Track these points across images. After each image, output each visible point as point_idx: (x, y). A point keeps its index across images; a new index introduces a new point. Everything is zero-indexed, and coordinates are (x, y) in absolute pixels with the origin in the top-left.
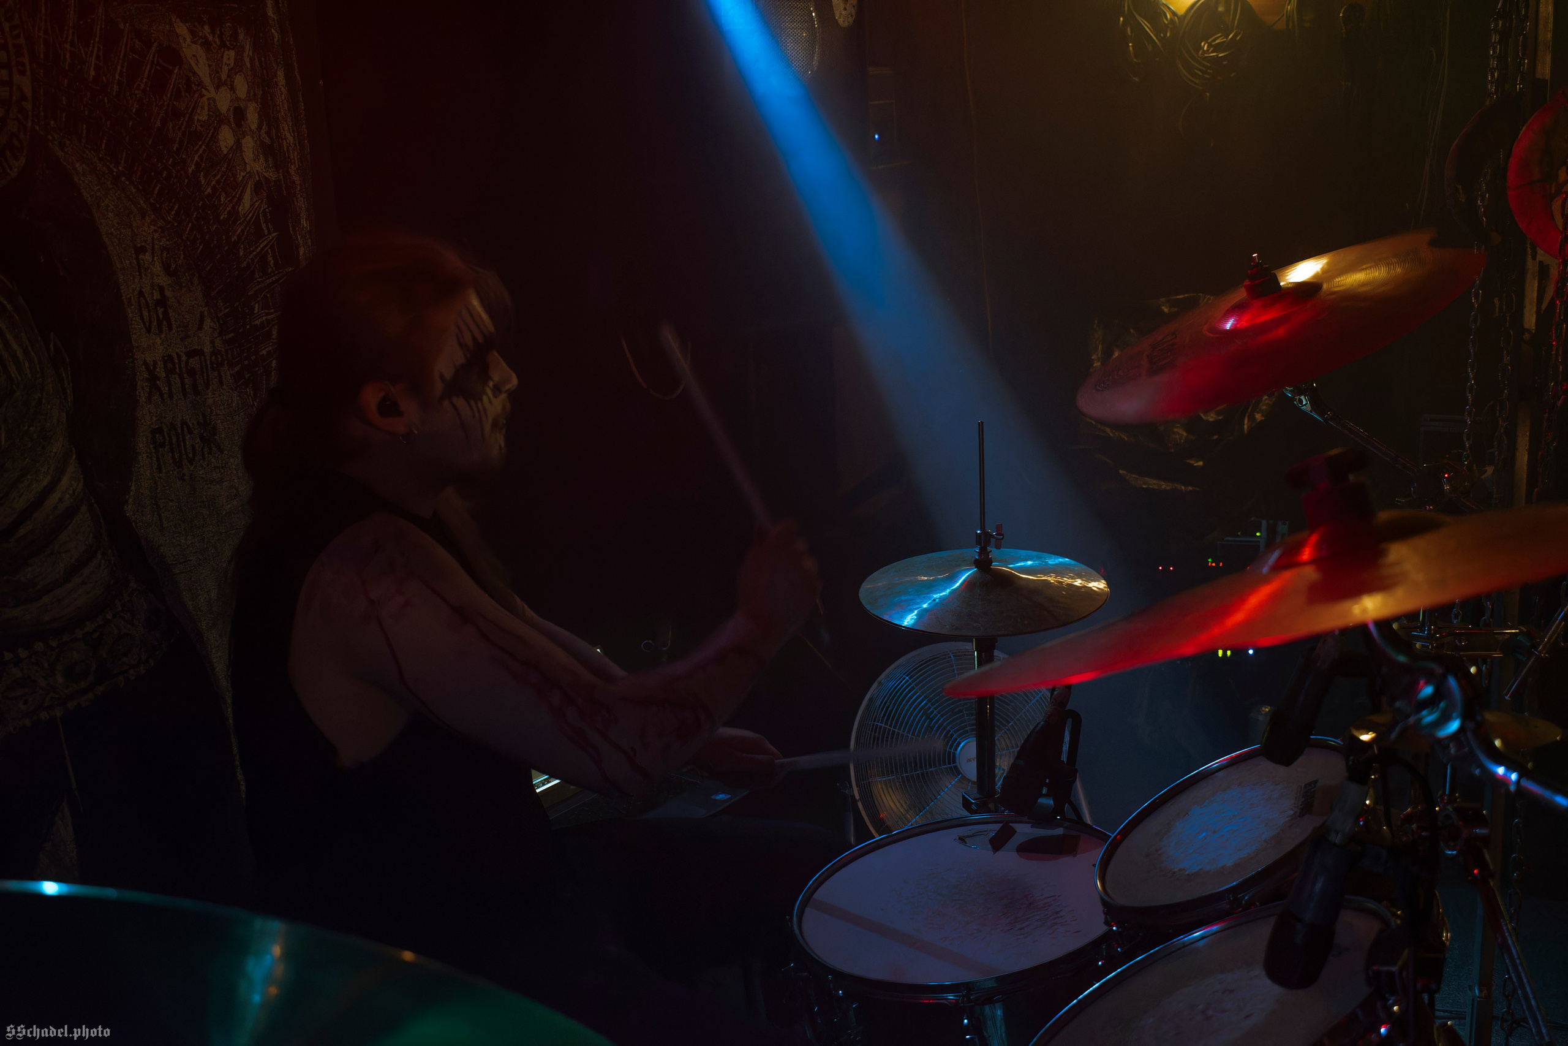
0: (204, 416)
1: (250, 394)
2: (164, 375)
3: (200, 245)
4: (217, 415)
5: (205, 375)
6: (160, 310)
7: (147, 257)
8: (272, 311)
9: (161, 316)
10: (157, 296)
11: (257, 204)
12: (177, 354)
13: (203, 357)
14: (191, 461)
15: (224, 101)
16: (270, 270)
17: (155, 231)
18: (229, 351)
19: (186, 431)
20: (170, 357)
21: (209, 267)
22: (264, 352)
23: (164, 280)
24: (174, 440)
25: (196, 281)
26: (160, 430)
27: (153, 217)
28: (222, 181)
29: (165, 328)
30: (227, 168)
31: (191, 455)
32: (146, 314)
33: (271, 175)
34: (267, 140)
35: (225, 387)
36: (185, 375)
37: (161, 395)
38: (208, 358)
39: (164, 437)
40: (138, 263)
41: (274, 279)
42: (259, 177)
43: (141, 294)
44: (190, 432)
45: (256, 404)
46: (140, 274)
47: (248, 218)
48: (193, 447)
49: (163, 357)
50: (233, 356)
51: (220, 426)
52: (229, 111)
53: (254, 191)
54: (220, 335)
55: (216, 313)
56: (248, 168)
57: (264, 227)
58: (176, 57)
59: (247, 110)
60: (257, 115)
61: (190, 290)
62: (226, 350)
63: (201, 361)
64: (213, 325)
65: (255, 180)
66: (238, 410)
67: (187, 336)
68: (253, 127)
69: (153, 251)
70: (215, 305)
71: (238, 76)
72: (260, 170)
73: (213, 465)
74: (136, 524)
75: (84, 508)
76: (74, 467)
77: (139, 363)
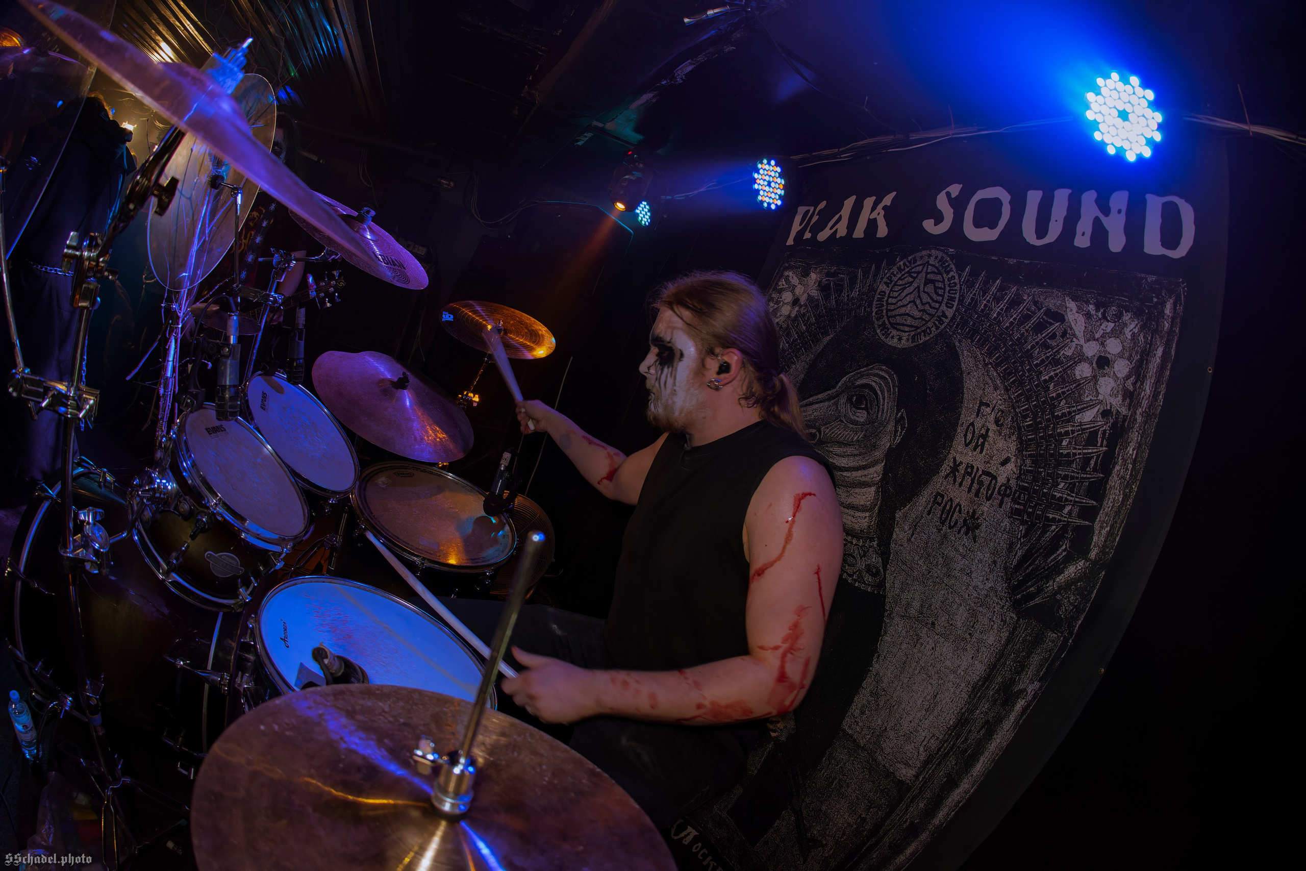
0: (974, 511)
1: (1022, 531)
2: (963, 472)
3: (1030, 421)
4: (985, 519)
5: (990, 492)
6: (981, 440)
7: (988, 410)
8: (1074, 495)
9: (980, 443)
10: (983, 431)
11: (1100, 423)
12: (978, 469)
13: (994, 482)
14: (950, 527)
15: (1091, 349)
16: (1088, 469)
17: (1000, 400)
18: (1018, 493)
19: (957, 509)
20: (972, 467)
21: (1030, 437)
23: (992, 427)
24: (948, 507)
25: (1014, 438)
26: (941, 496)
27: (1003, 392)
28: (1067, 393)
29: (979, 449)
30: (1075, 387)
31: (952, 524)
32: (969, 436)
33: (1124, 411)
34: (1131, 388)
35: (1002, 510)
36: (976, 481)
37: (955, 481)
38: (999, 484)
39: (942, 502)
40: (979, 410)
41: (1088, 476)
42: (1111, 407)
43: (972, 424)
44: (960, 512)
45: (1022, 540)
46: (977, 415)
47: (1085, 427)
48: (956, 523)
49: (968, 464)
50: (1019, 497)
51: (983, 527)
52: (1094, 356)
53: (1102, 414)
54: (1017, 479)
55: (1021, 466)
56: (1100, 397)
57: (1099, 440)
58: (1060, 318)
59: (1117, 362)
60: (1128, 370)
61: (1005, 440)
62: (1016, 491)
63: (991, 482)
64: (1015, 469)
65: (1105, 408)
66: (1004, 531)
67: (988, 462)
68: (1119, 375)
69: (993, 409)
70: (1024, 461)
71: (1112, 339)
72: (1114, 403)
73: (963, 542)
74: (898, 523)
75: (873, 489)
76: (879, 468)
77: (951, 456)
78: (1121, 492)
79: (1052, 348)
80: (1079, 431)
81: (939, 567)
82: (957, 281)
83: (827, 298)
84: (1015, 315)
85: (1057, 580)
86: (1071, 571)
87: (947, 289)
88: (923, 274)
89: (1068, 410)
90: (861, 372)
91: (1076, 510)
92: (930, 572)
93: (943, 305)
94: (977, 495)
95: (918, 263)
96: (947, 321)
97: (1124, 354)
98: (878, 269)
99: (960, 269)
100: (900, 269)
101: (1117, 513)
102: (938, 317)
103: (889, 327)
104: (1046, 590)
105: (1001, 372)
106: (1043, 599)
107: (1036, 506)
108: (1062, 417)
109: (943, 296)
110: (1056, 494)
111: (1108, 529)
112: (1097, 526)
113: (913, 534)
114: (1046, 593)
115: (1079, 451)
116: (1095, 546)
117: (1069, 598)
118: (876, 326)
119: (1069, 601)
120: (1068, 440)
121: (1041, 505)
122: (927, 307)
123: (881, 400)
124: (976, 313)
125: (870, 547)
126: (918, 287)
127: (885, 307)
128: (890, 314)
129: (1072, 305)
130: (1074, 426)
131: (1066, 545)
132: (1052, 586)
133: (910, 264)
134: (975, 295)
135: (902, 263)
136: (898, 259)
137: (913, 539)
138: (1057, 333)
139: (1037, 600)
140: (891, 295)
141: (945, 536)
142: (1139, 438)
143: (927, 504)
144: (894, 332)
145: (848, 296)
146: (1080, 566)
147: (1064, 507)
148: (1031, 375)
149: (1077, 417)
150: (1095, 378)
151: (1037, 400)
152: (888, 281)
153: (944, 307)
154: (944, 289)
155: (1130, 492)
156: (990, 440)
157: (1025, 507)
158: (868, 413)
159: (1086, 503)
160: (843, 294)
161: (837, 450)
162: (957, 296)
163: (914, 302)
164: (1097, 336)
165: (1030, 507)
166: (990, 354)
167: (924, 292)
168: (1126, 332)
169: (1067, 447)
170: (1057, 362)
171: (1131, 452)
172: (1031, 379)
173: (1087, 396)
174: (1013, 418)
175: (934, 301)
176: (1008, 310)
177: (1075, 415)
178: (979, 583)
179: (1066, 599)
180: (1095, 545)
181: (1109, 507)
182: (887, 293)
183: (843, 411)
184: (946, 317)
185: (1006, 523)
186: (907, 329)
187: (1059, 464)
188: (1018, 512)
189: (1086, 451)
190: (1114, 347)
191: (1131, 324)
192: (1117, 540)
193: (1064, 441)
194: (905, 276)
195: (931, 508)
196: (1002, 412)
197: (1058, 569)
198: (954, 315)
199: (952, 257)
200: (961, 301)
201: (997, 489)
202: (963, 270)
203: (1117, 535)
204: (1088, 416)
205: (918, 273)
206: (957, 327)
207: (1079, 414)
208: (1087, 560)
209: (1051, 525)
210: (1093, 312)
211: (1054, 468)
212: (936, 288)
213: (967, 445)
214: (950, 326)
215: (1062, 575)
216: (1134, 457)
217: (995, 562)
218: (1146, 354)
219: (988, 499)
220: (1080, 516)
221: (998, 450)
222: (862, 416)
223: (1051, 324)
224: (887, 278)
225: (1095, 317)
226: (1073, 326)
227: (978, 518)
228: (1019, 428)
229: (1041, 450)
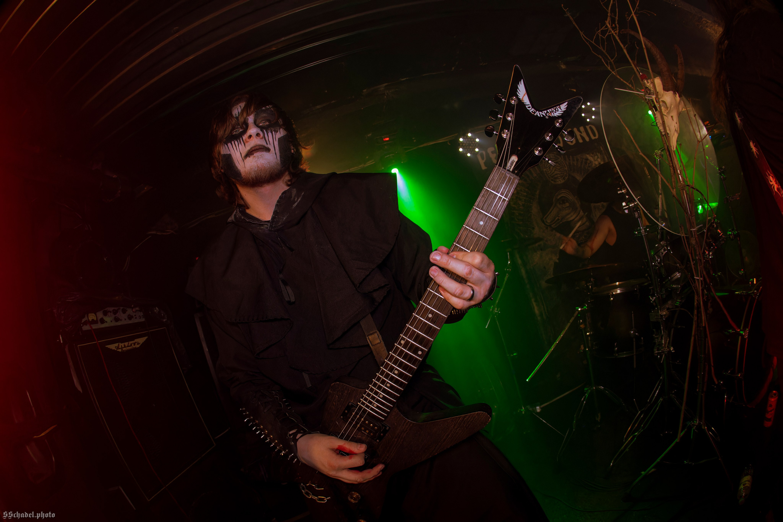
58: (587, 159)
82: (562, 160)
87: (562, 163)
93: (564, 167)
102: (565, 171)
118: (550, 181)
123: (568, 198)
124: (572, 166)
152: (545, 167)
161: (569, 216)
167: (557, 166)
175: (561, 167)
182: (547, 171)
183: (560, 207)
198: (568, 169)
200: (567, 165)
206: (570, 171)
212: (559, 164)
222: (567, 204)
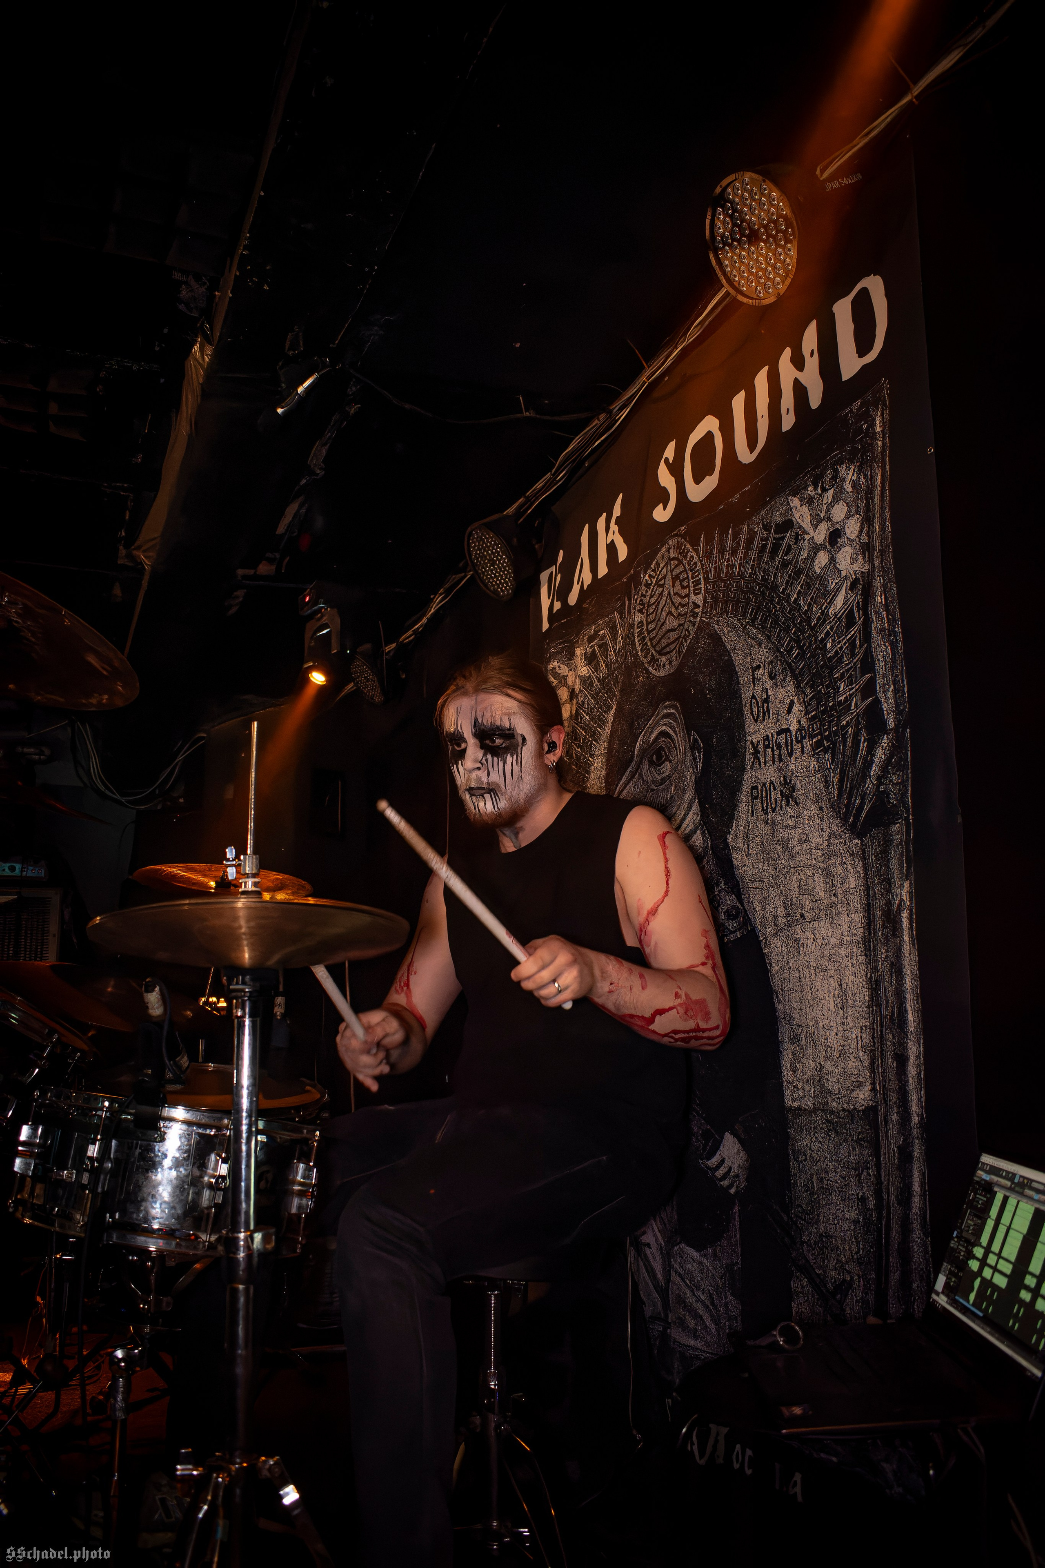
0: (785, 777)
1: (828, 759)
2: (763, 749)
3: (796, 650)
4: (796, 776)
5: (790, 748)
6: (765, 705)
7: (761, 671)
9: (766, 710)
10: (764, 696)
11: (852, 599)
12: (772, 735)
13: (789, 735)
14: (774, 810)
15: (821, 534)
17: (767, 652)
18: (811, 726)
19: (772, 788)
20: (768, 736)
21: (801, 666)
22: (844, 722)
23: (769, 684)
24: (764, 794)
25: (788, 679)
26: (756, 788)
27: (766, 643)
28: (816, 595)
29: (767, 717)
30: (819, 583)
31: (774, 806)
32: (755, 710)
33: (866, 568)
34: (866, 539)
35: (805, 755)
36: (775, 748)
38: (793, 734)
39: (758, 792)
40: (754, 678)
41: (858, 657)
42: (856, 575)
43: (753, 697)
44: (775, 789)
45: (832, 767)
46: (755, 684)
47: (840, 614)
48: (776, 800)
49: (764, 737)
50: (813, 730)
51: (798, 785)
52: (825, 538)
53: (850, 589)
54: (805, 715)
55: (804, 699)
56: (844, 573)
57: (856, 615)
59: (846, 527)
60: (859, 524)
61: (782, 687)
62: (809, 726)
63: (786, 737)
64: (801, 708)
65: (851, 580)
66: (815, 773)
67: (778, 720)
68: (853, 536)
69: (764, 666)
70: (804, 692)
71: (836, 506)
72: (857, 569)
73: (789, 814)
74: (732, 848)
75: (699, 832)
76: (695, 807)
77: (748, 743)
78: (887, 644)
79: (790, 562)
80: (836, 622)
81: (782, 857)
82: (696, 559)
83: (596, 669)
84: (753, 555)
85: (872, 773)
86: (880, 754)
87: (690, 574)
88: (669, 576)
89: (820, 611)
90: (650, 725)
91: (859, 697)
92: (776, 869)
93: (692, 595)
94: (781, 760)
95: (662, 565)
96: (700, 609)
97: (851, 511)
98: (629, 600)
99: (695, 543)
100: (648, 585)
101: (893, 667)
102: (692, 611)
103: (658, 657)
104: (868, 792)
105: (759, 625)
106: (870, 801)
107: (829, 725)
108: (818, 622)
109: (688, 586)
110: (840, 698)
111: (892, 687)
112: (881, 695)
113: (748, 845)
114: (869, 794)
115: (844, 641)
116: (888, 714)
117: (891, 781)
118: (646, 665)
119: (893, 783)
120: (830, 640)
121: (833, 720)
122: (681, 609)
123: (676, 738)
124: (722, 581)
125: (720, 892)
126: (669, 593)
127: (647, 638)
128: (654, 642)
129: (795, 502)
130: (830, 622)
131: (863, 736)
132: (870, 783)
133: (656, 573)
134: (716, 563)
135: (647, 577)
136: (642, 575)
137: (751, 852)
138: (791, 543)
139: (866, 808)
140: (649, 620)
141: (774, 823)
142: (882, 581)
143: (748, 807)
144: (664, 659)
145: (614, 651)
146: (885, 744)
147: (851, 703)
148: (782, 604)
149: (830, 611)
150: (833, 560)
151: (795, 625)
152: (642, 607)
153: (693, 598)
154: (688, 578)
155: (895, 637)
156: (772, 698)
157: (821, 735)
158: (670, 762)
159: (863, 682)
160: (609, 653)
162: (701, 575)
163: (670, 613)
164: (822, 515)
165: (825, 730)
166: (744, 615)
167: (675, 594)
168: (846, 487)
169: (833, 646)
170: (798, 573)
171: (880, 601)
172: (783, 609)
173: (832, 583)
174: (781, 660)
175: (683, 597)
176: (746, 554)
177: (828, 611)
178: (818, 840)
179: (889, 784)
180: (888, 712)
181: (882, 668)
182: (645, 622)
183: (650, 779)
184: (698, 606)
185: (814, 763)
186: (672, 646)
187: (832, 669)
188: (818, 744)
189: (850, 636)
190: (839, 512)
191: (848, 474)
192: (906, 691)
193: (828, 644)
194: (655, 590)
195: (752, 807)
196: (771, 662)
197: (868, 764)
198: (705, 598)
199: (683, 536)
200: (706, 580)
201: (794, 740)
202: (698, 545)
203: (904, 686)
204: (839, 601)
205: (664, 577)
206: (711, 610)
207: (830, 607)
208: (887, 732)
209: (847, 731)
210: (812, 494)
211: (829, 676)
212: (681, 582)
213: (756, 721)
214: (704, 613)
215: (874, 765)
216: (883, 603)
217: (821, 809)
218: (870, 492)
219: (790, 755)
220: (863, 700)
221: (780, 702)
222: (665, 769)
223: (783, 538)
224: (640, 604)
225: (816, 497)
226: (802, 524)
227: (791, 780)
228: (789, 665)
229: (813, 670)
